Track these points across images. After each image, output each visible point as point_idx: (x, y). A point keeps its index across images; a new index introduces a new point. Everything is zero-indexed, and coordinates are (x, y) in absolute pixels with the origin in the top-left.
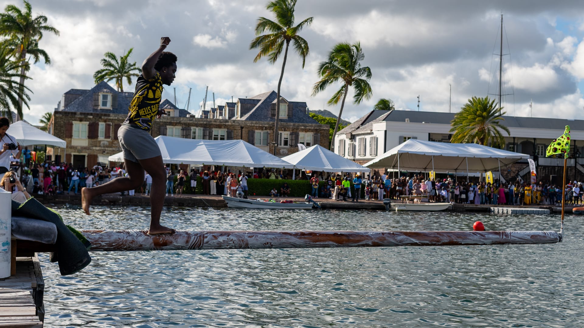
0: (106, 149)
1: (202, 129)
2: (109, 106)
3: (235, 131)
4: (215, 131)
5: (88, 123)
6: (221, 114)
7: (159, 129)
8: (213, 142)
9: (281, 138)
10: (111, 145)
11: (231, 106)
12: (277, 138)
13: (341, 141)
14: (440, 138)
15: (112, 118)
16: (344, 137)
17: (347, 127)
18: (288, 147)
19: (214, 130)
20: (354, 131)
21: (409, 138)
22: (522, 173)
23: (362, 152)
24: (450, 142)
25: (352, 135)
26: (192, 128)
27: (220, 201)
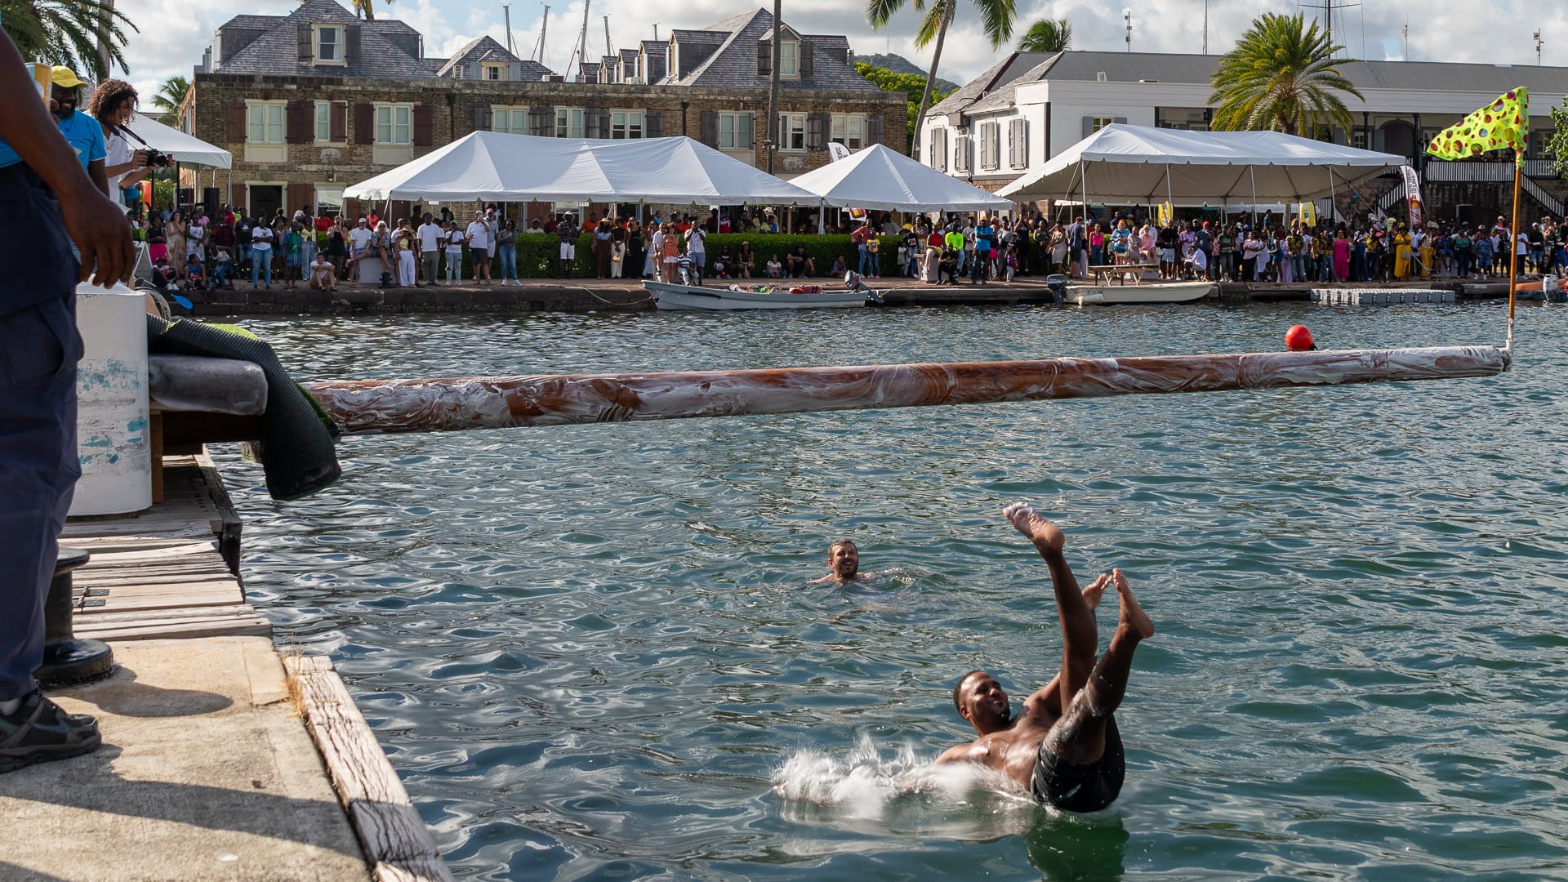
0: (336, 168)
1: (582, 110)
2: (338, 59)
3: (668, 114)
4: (616, 116)
5: (286, 102)
6: (629, 72)
7: (472, 114)
8: (612, 143)
9: (785, 128)
10: (347, 158)
11: (655, 50)
12: (773, 128)
13: (935, 132)
14: (1184, 118)
15: (348, 88)
16: (943, 122)
17: (951, 98)
18: (804, 150)
19: (613, 112)
20: (968, 106)
21: (1107, 122)
22: (1387, 201)
23: (990, 160)
24: (1209, 129)
25: (963, 117)
26: (557, 108)
27: (636, 295)
